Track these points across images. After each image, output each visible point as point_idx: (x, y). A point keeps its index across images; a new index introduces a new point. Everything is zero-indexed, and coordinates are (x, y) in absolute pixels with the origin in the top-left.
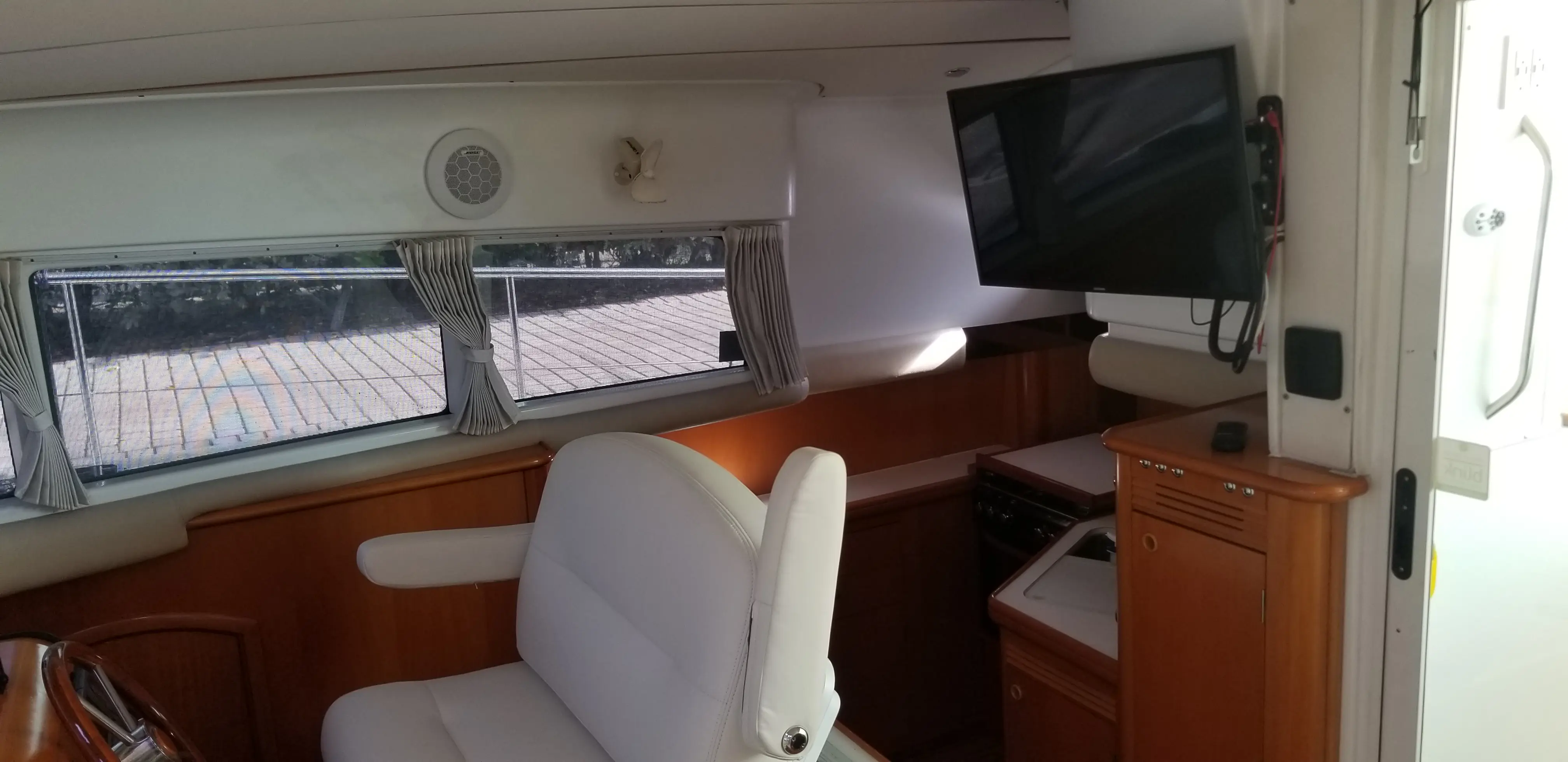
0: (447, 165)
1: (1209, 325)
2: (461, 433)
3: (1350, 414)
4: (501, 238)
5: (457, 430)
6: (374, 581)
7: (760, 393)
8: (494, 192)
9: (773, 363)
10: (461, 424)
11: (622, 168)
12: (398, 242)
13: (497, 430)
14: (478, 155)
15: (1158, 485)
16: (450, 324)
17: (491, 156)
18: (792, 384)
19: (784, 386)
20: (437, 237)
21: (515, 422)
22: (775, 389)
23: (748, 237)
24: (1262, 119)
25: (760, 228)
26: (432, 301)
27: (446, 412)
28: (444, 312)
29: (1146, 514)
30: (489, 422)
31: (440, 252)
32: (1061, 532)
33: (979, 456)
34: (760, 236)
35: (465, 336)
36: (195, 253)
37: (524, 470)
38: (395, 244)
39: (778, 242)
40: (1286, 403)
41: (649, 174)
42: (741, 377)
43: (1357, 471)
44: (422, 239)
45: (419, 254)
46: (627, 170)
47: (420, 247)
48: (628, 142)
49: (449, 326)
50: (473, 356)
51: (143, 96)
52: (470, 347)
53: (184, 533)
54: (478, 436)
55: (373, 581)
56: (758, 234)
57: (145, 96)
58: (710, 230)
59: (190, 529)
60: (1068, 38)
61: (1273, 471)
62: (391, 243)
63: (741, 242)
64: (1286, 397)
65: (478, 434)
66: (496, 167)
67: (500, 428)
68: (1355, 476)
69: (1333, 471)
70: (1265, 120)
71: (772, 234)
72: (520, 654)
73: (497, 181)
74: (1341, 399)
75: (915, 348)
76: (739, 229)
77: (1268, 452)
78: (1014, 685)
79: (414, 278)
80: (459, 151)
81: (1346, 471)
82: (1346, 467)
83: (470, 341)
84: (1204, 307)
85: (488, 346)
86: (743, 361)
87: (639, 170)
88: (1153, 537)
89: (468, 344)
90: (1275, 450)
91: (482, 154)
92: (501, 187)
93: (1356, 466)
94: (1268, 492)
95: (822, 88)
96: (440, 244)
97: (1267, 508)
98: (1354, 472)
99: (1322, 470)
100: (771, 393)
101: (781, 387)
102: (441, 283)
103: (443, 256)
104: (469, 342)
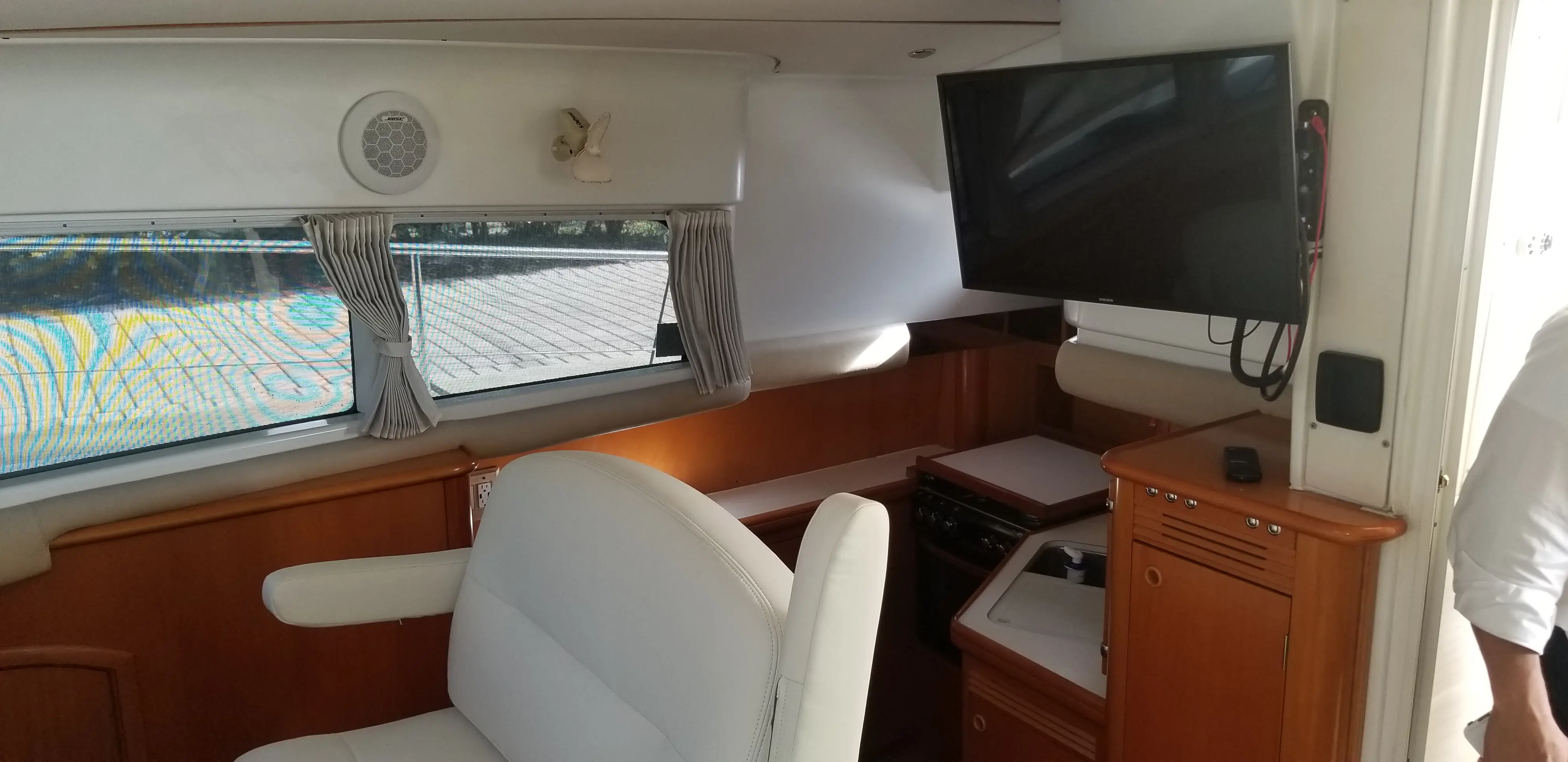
0: (365, 133)
1: (1231, 344)
2: (371, 436)
3: (1389, 448)
4: (422, 216)
5: (368, 432)
6: (282, 618)
7: (701, 392)
8: (418, 164)
9: (715, 358)
10: (372, 425)
11: (562, 141)
12: (306, 218)
13: (413, 432)
14: (401, 121)
15: (1164, 515)
16: (363, 312)
17: (418, 125)
18: (735, 384)
19: (727, 385)
20: (351, 214)
21: (435, 425)
22: (717, 387)
23: (695, 223)
24: (1306, 125)
25: (708, 213)
26: (343, 286)
27: (353, 410)
28: (356, 298)
29: (1150, 546)
30: (404, 424)
31: (354, 231)
32: (1013, 544)
33: (919, 459)
34: (707, 222)
35: (380, 327)
36: (65, 226)
37: (445, 479)
38: (302, 221)
39: (726, 230)
40: (1312, 432)
41: (594, 150)
42: (682, 374)
43: (1393, 510)
44: (335, 216)
45: (329, 233)
46: (568, 144)
47: (332, 224)
48: (571, 114)
49: (360, 314)
50: (388, 349)
51: (9, 39)
52: (385, 339)
53: (47, 554)
54: (392, 439)
55: (284, 621)
56: (704, 219)
57: (10, 39)
58: (653, 213)
59: (54, 550)
60: (1058, 23)
61: (1294, 505)
62: (297, 219)
63: (687, 228)
64: (1313, 426)
65: (392, 438)
66: (421, 136)
67: (417, 430)
68: (1391, 515)
69: (1363, 509)
70: (1310, 125)
71: (720, 220)
72: (451, 698)
73: (422, 152)
74: (1379, 431)
75: (860, 345)
76: (686, 214)
77: (1290, 484)
78: (978, 716)
79: (323, 260)
80: (380, 116)
81: (1381, 510)
82: (1381, 505)
83: (385, 332)
84: (1225, 326)
85: (406, 339)
86: (681, 357)
87: (582, 147)
88: (1158, 572)
89: (383, 335)
90: (1296, 483)
91: (405, 120)
92: (426, 161)
93: (1393, 503)
94: (1297, 531)
95: (778, 63)
96: (354, 222)
97: (1295, 549)
98: (1391, 511)
99: (1354, 507)
100: (714, 392)
101: (724, 386)
102: (354, 268)
103: (358, 236)
104: (383, 333)
